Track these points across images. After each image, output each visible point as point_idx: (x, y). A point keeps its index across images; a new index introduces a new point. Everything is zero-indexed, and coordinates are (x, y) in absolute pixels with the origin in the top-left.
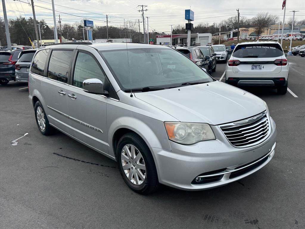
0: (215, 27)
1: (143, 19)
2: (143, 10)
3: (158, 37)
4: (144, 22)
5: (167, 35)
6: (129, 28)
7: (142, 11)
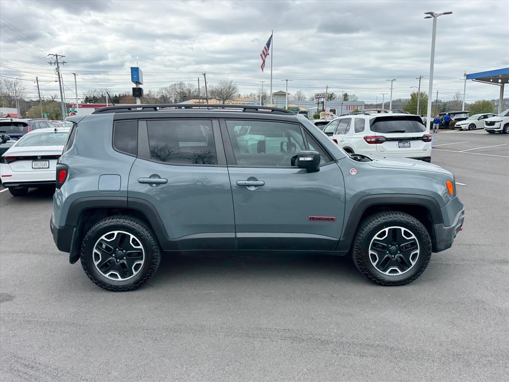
1: (59, 76)
2: (58, 63)
3: (73, 106)
4: (60, 81)
7: (56, 64)
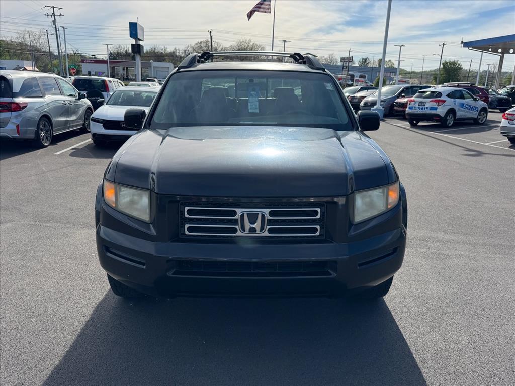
0: (177, 54)
3: (85, 61)
5: (101, 59)
6: (29, 44)
